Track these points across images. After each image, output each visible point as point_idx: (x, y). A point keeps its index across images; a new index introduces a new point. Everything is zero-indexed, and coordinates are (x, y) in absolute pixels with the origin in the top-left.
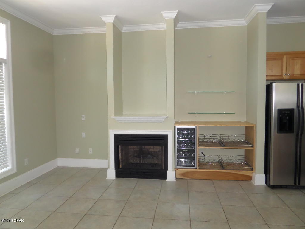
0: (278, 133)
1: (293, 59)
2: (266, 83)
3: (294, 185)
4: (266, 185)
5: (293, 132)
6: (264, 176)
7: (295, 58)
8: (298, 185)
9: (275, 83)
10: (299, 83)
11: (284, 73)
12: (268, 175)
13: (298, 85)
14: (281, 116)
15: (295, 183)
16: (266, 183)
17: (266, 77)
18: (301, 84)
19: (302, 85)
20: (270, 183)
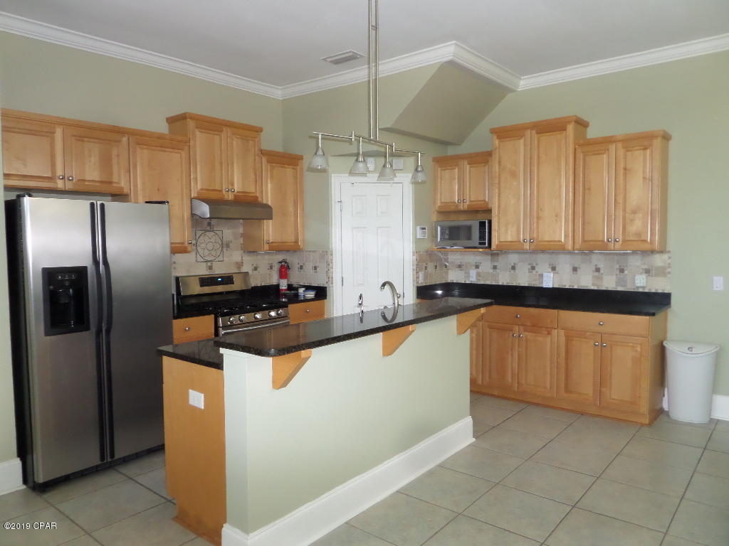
0: (47, 334)
1: (80, 138)
2: (5, 196)
3: (99, 463)
4: (24, 487)
5: (88, 329)
6: (17, 463)
7: (86, 139)
8: (109, 460)
9: (30, 196)
10: (95, 202)
11: (59, 172)
12: (29, 457)
13: (92, 205)
14: (51, 287)
15: (102, 458)
16: (25, 481)
17: (4, 179)
18: (99, 203)
19: (102, 206)
20: (36, 480)
